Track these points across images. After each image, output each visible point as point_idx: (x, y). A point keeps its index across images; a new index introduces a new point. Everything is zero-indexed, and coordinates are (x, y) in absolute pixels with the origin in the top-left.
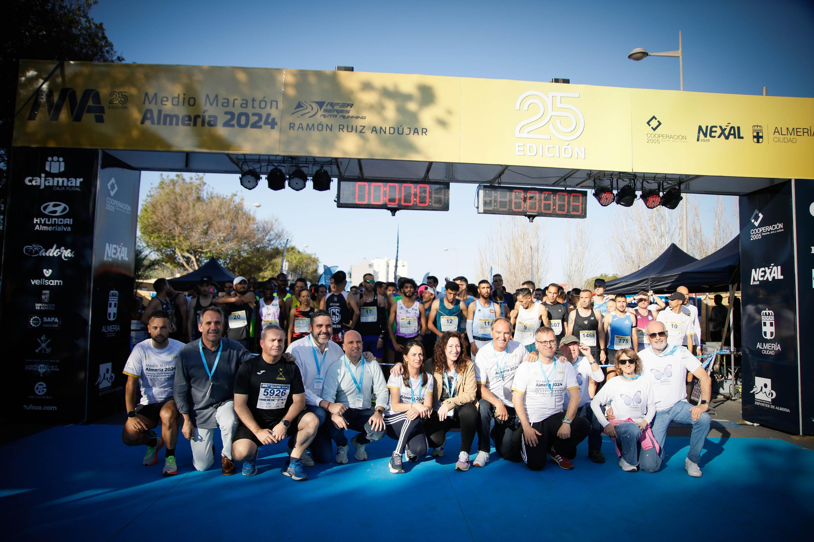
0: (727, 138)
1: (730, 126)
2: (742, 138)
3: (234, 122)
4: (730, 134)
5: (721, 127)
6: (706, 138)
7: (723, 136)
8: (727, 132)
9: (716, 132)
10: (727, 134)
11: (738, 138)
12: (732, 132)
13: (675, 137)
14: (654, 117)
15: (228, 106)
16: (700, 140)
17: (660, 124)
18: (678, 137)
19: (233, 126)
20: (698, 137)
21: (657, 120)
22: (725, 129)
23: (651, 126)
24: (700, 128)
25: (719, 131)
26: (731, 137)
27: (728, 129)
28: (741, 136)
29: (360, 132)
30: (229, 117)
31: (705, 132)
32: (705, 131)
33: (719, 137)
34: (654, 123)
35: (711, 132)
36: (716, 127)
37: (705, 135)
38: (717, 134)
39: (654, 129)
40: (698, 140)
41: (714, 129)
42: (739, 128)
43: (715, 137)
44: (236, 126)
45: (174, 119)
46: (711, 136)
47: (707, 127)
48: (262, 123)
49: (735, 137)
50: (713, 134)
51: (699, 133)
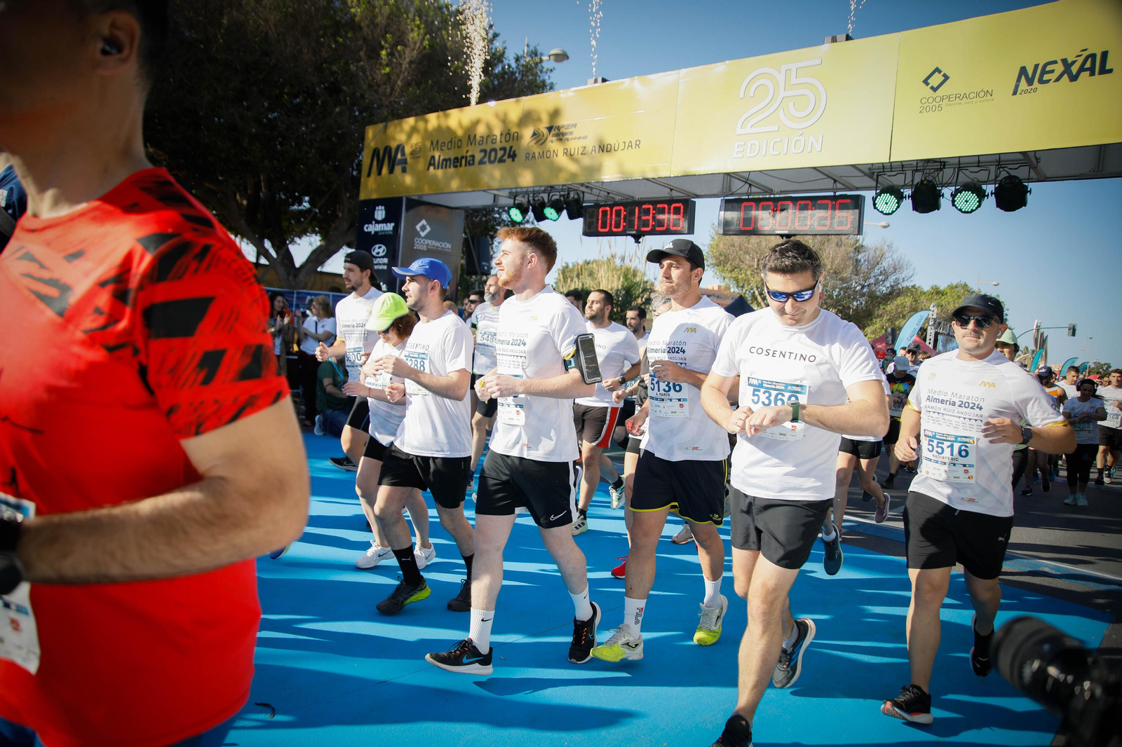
0: (1073, 78)
1: (1085, 54)
2: (1110, 71)
3: (486, 159)
4: (1082, 69)
5: (1064, 61)
6: (1031, 87)
7: (1066, 75)
8: (1074, 69)
9: (1052, 71)
10: (1074, 73)
11: (1100, 73)
12: (1088, 65)
13: (972, 96)
14: (937, 70)
15: (482, 144)
16: (1019, 92)
17: (946, 78)
18: (978, 95)
19: (485, 163)
20: (1017, 87)
21: (942, 74)
22: (1074, 62)
23: (930, 86)
24: (1023, 71)
25: (1059, 68)
26: (1085, 75)
27: (1080, 60)
28: (1107, 68)
29: (582, 154)
30: (483, 154)
31: (1030, 74)
32: (1030, 76)
33: (1058, 80)
34: (936, 79)
35: (1044, 72)
36: (1055, 62)
37: (1030, 82)
38: (1053, 76)
39: (934, 89)
40: (1015, 93)
41: (1049, 68)
42: (1105, 55)
43: (1048, 81)
44: (487, 163)
45: (448, 162)
46: (1041, 81)
47: (1036, 66)
48: (505, 157)
49: (1092, 74)
50: (1046, 77)
51: (1019, 80)
